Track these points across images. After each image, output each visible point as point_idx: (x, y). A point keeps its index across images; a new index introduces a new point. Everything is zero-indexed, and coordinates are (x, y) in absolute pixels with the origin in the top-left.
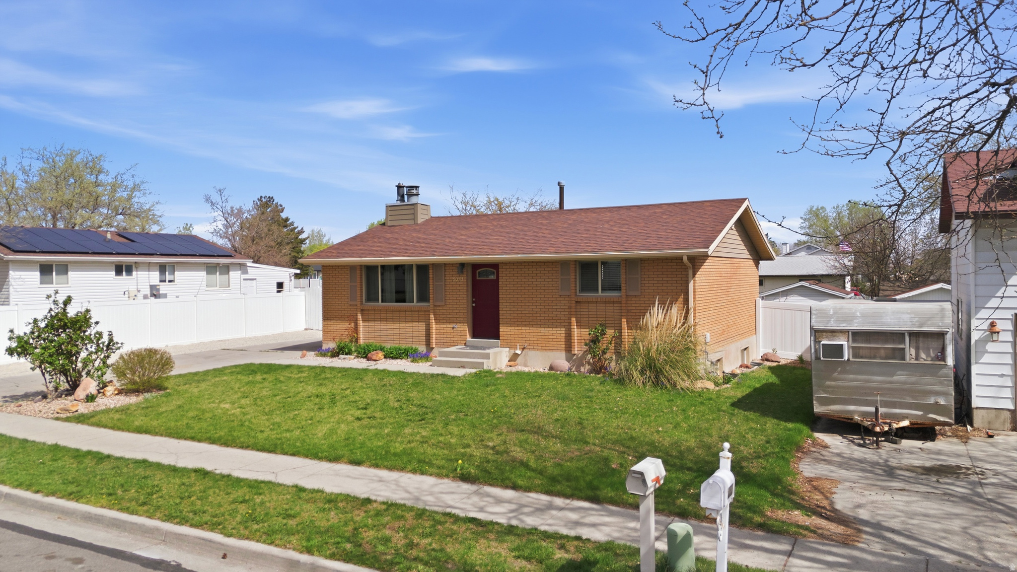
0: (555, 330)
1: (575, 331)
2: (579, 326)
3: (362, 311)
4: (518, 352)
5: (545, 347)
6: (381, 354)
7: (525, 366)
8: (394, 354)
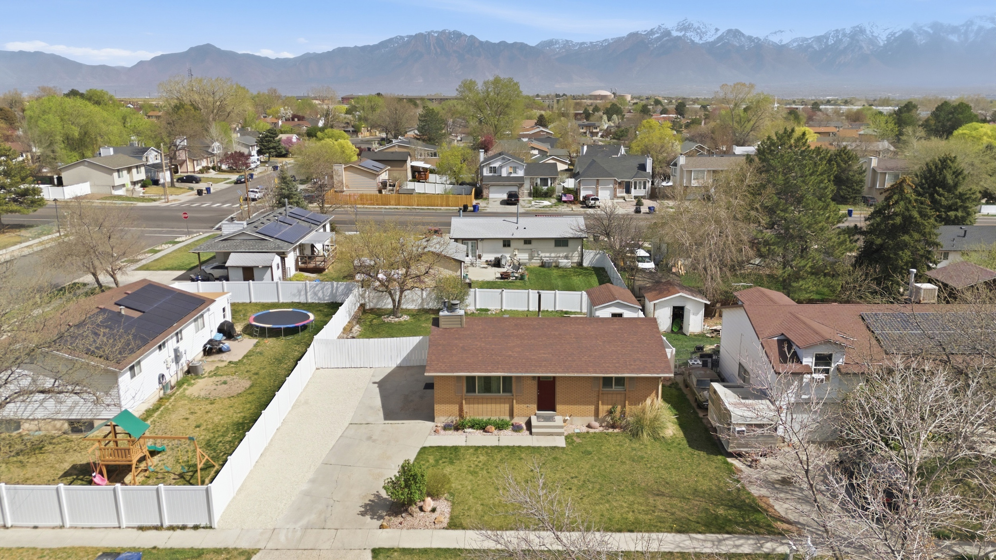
0: (589, 407)
1: (601, 407)
2: (603, 404)
3: (465, 399)
4: (568, 418)
5: (583, 415)
6: (493, 428)
7: (571, 424)
8: (501, 426)
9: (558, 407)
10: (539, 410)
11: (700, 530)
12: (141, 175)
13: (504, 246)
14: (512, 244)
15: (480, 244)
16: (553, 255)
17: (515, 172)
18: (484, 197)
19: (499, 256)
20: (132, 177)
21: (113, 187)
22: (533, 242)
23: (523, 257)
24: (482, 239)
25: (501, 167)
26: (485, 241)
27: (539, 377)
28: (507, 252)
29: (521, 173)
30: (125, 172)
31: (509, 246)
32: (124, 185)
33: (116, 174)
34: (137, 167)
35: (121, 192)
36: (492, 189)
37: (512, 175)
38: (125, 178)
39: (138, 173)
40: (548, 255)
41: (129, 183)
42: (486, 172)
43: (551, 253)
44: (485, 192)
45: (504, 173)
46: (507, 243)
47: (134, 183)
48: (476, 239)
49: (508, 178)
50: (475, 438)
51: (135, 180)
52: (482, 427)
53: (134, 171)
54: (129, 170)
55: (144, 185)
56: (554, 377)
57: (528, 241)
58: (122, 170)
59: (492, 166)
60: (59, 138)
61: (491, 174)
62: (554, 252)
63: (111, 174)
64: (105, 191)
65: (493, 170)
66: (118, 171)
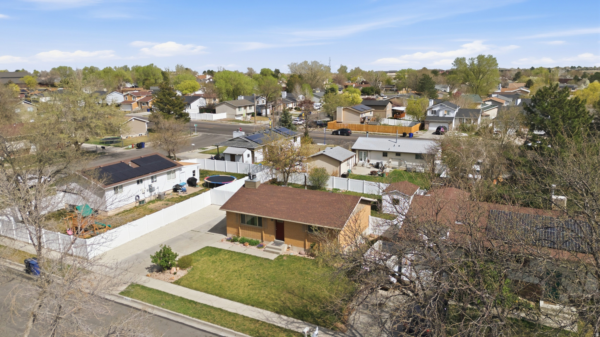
0: (301, 242)
1: (307, 242)
2: (308, 241)
3: (240, 226)
4: (290, 246)
5: (297, 245)
6: (248, 244)
7: (292, 250)
8: (252, 243)
9: (285, 239)
10: (277, 239)
11: (288, 315)
12: (252, 110)
13: (384, 156)
14: (388, 155)
15: (369, 153)
16: (414, 164)
17: (448, 114)
18: (425, 129)
19: (379, 161)
20: (246, 111)
21: (236, 115)
22: (401, 155)
23: (395, 163)
24: (370, 151)
25: (439, 110)
26: (372, 152)
27: (276, 220)
28: (384, 160)
29: (453, 115)
30: (243, 108)
31: (386, 156)
32: (242, 115)
33: (237, 109)
34: (250, 106)
35: (240, 118)
36: (431, 124)
37: (447, 116)
38: (243, 111)
39: (250, 109)
40: (411, 164)
41: (245, 114)
42: (429, 114)
43: (413, 162)
44: (426, 126)
45: (441, 114)
46: (385, 154)
47: (248, 114)
48: (367, 151)
49: (443, 118)
50: (238, 248)
51: (248, 112)
52: (243, 242)
53: (248, 108)
54: (245, 107)
55: (253, 115)
56: (284, 221)
57: (398, 154)
58: (241, 107)
59: (433, 110)
60: (224, 91)
61: (432, 115)
62: (416, 162)
63: (235, 109)
64: (232, 117)
65: (434, 112)
66: (239, 107)
